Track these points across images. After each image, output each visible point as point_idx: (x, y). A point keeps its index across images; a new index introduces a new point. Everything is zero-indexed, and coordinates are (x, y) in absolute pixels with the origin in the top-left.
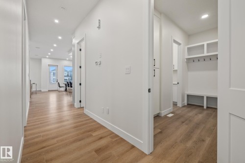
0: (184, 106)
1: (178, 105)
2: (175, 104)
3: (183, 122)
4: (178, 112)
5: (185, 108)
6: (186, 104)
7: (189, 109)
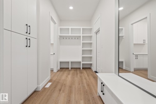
0: (58, 71)
1: (54, 71)
2: (52, 71)
3: (60, 90)
4: (54, 79)
5: (59, 72)
6: (59, 69)
7: (62, 73)
